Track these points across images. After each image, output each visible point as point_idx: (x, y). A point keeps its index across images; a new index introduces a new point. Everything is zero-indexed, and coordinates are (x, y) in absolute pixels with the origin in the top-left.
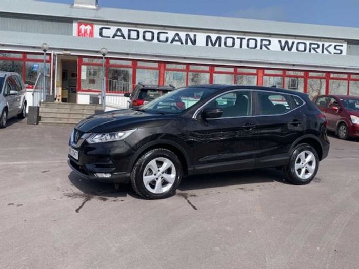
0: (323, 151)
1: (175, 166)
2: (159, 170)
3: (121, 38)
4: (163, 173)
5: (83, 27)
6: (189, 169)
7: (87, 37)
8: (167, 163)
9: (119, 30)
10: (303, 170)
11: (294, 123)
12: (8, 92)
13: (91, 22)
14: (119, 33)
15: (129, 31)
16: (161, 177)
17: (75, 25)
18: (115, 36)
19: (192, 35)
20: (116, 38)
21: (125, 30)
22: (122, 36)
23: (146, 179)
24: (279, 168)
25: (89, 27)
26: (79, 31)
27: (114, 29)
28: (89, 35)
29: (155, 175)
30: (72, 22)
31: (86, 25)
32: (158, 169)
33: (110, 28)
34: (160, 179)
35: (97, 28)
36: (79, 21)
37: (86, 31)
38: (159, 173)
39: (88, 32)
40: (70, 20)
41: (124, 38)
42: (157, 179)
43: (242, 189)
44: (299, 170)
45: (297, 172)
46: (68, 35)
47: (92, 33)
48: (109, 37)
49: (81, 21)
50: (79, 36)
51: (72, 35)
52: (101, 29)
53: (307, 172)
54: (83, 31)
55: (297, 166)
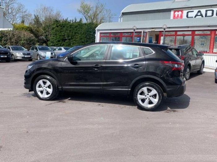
5: (177, 13)
7: (179, 18)
9: (199, 12)
13: (181, 9)
14: (199, 14)
15: (206, 11)
18: (197, 15)
20: (197, 17)
21: (203, 11)
25: (180, 13)
26: (174, 16)
27: (196, 11)
28: (180, 18)
30: (171, 11)
31: (178, 12)
33: (193, 11)
35: (185, 12)
36: (175, 10)
37: (178, 16)
39: (180, 16)
40: (169, 10)
41: (202, 16)
46: (168, 19)
47: (181, 16)
48: (193, 17)
49: (176, 10)
50: (174, 18)
52: (188, 13)
54: (176, 16)
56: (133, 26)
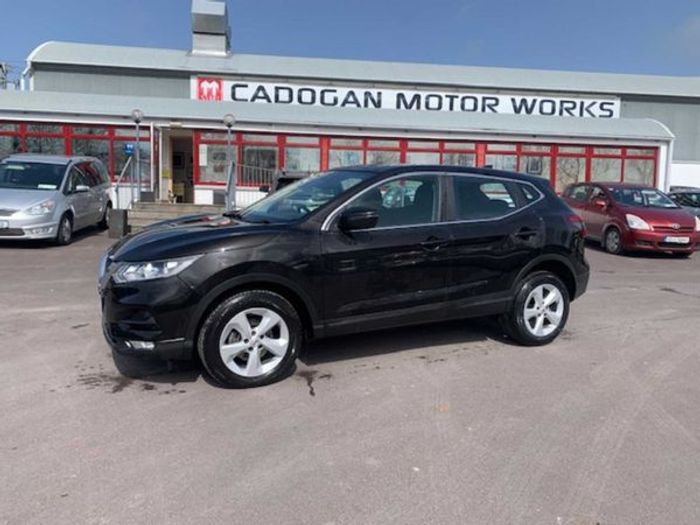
0: (578, 284)
1: (287, 323)
2: (254, 333)
3: (265, 101)
4: (262, 337)
5: (206, 85)
6: (315, 327)
7: (213, 100)
8: (270, 319)
9: (261, 88)
10: (540, 321)
11: (523, 233)
12: (74, 188)
13: (217, 76)
14: (261, 94)
15: (277, 89)
16: (257, 344)
17: (194, 82)
18: (255, 97)
19: (374, 92)
20: (257, 101)
21: (270, 88)
22: (266, 97)
23: (228, 351)
24: (495, 317)
25: (214, 85)
26: (200, 93)
27: (253, 86)
28: (215, 98)
29: (246, 341)
30: (189, 78)
31: (210, 81)
32: (251, 330)
33: (246, 86)
34: (256, 349)
35: (227, 85)
36: (200, 75)
37: (210, 92)
38: (254, 338)
39: (214, 93)
40: (185, 75)
41: (269, 101)
42: (251, 349)
43: (423, 357)
44: (533, 321)
45: (527, 323)
46: (183, 97)
47: (219, 95)
48: (246, 100)
49: (203, 76)
50: (200, 98)
51: (189, 97)
52: (234, 88)
53: (546, 322)
54: (205, 92)
55: (528, 313)
56: (131, 110)
